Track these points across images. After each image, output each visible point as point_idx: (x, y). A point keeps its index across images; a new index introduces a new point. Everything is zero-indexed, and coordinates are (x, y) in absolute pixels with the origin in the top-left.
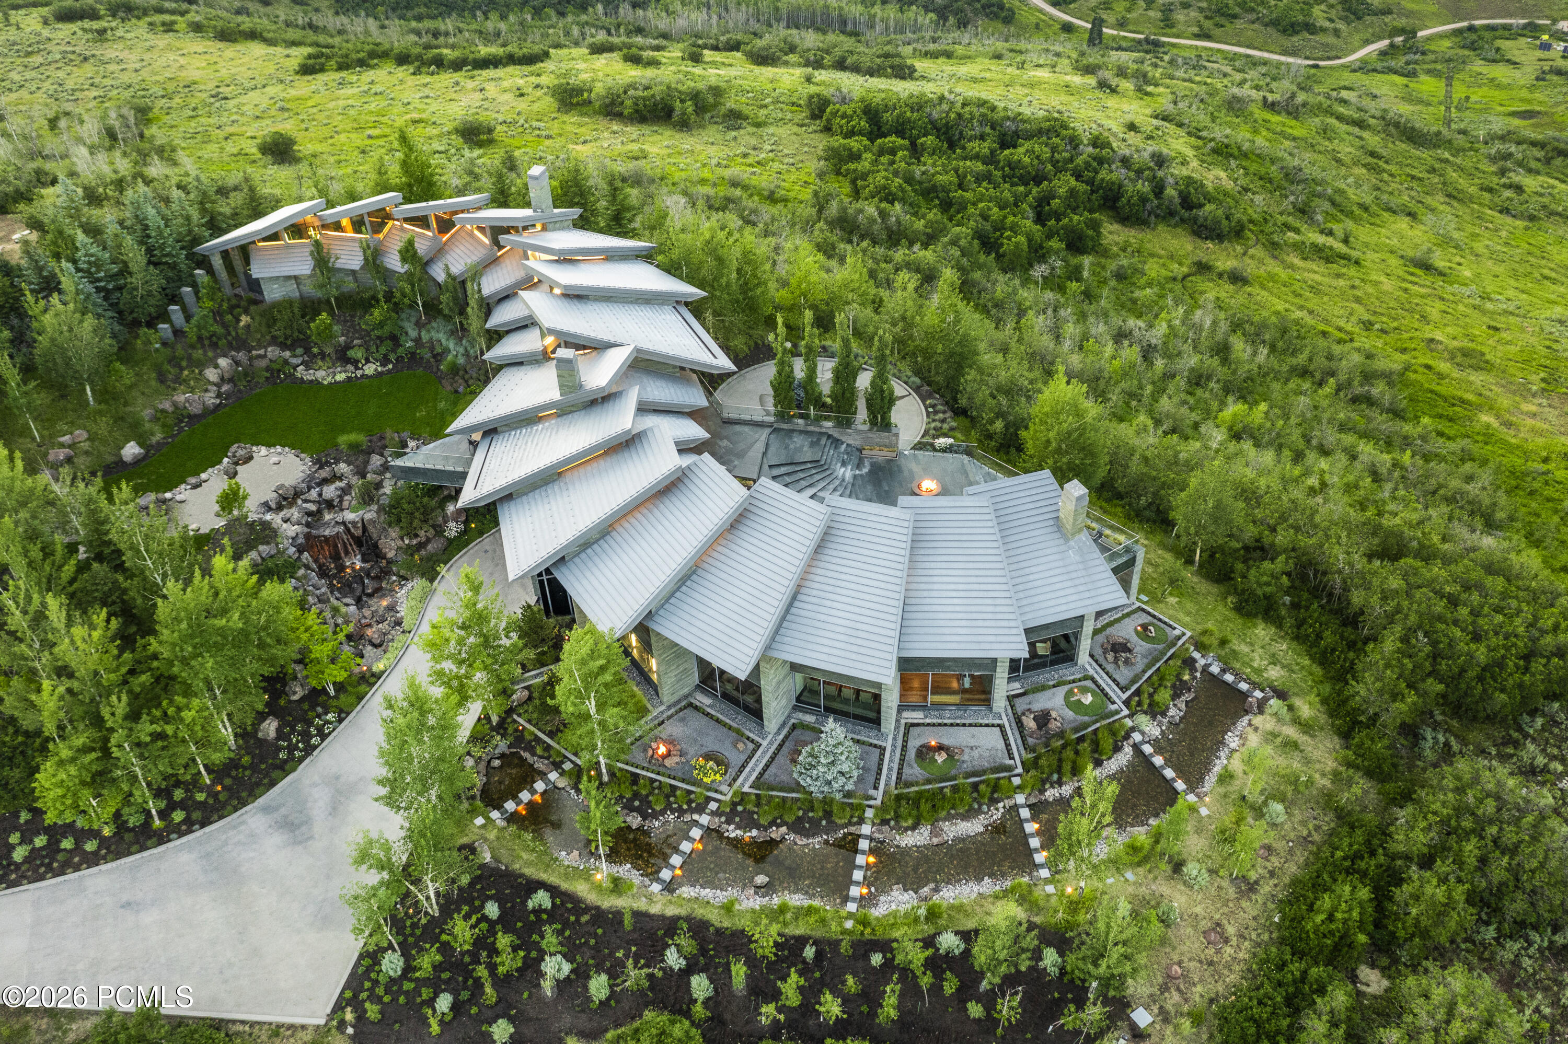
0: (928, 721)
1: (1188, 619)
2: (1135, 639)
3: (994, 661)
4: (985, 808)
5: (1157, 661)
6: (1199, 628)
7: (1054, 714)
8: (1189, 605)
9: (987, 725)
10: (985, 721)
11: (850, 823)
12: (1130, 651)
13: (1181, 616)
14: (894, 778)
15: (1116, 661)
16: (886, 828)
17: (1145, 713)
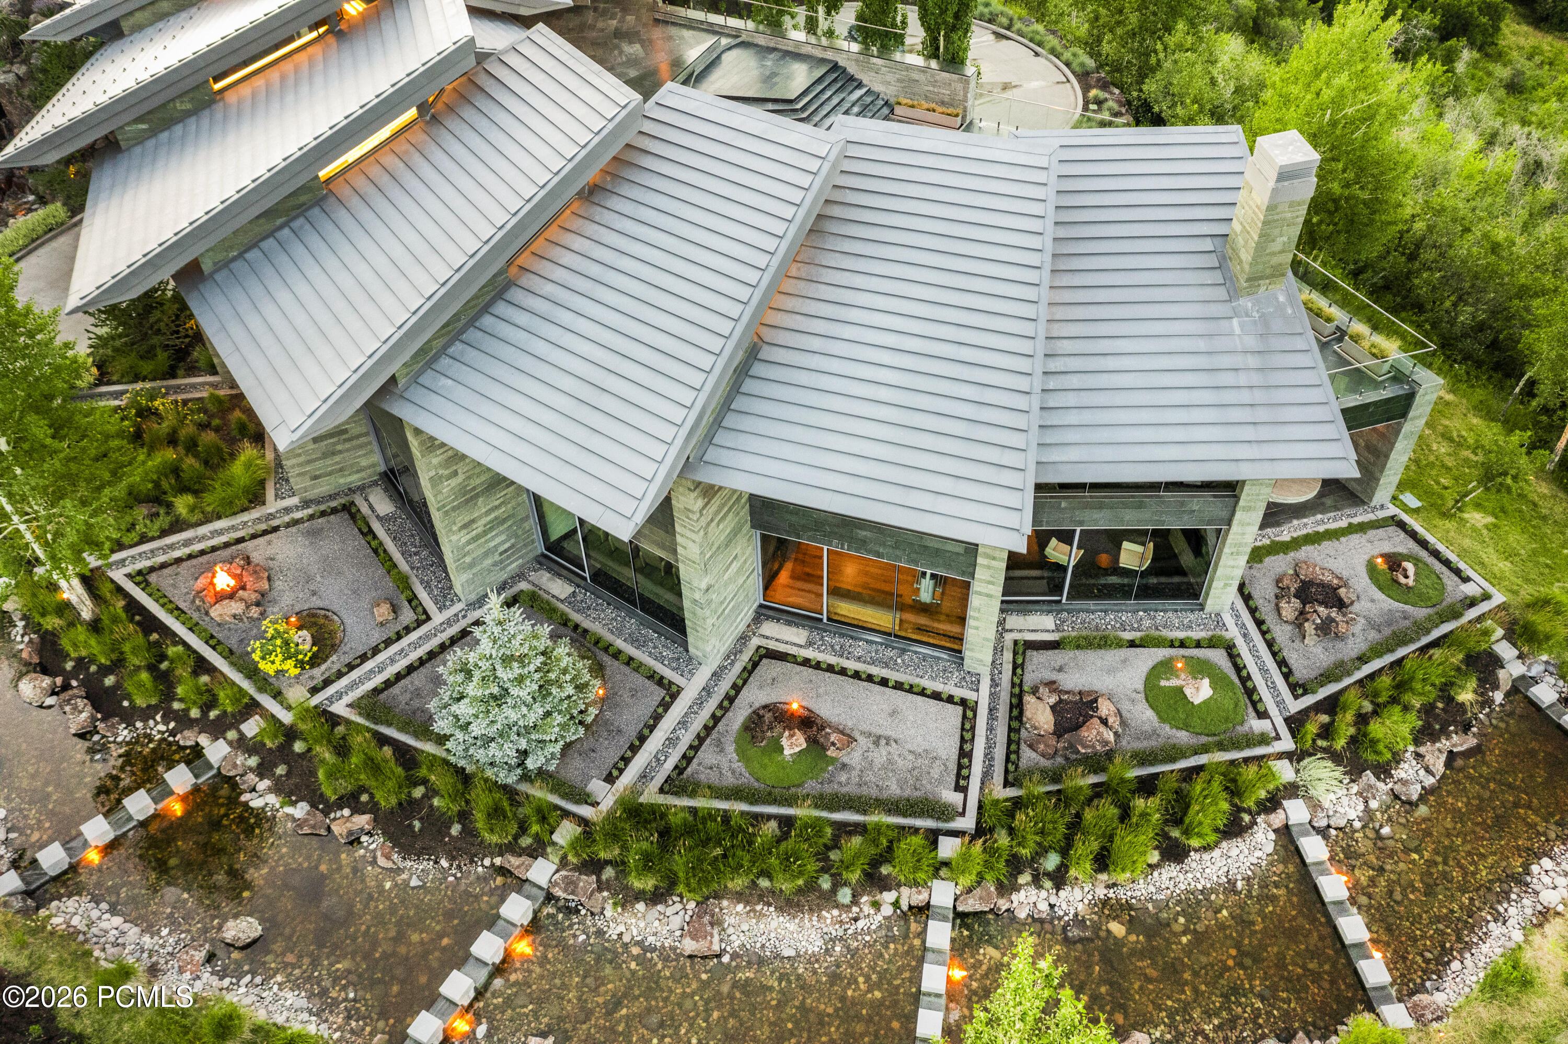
0: (809, 653)
1: (1504, 566)
2: (1361, 583)
3: (972, 549)
4: (845, 895)
5: (1404, 643)
6: (1528, 592)
7: (1105, 707)
8: (1515, 537)
9: (936, 696)
10: (938, 686)
11: (512, 848)
12: (1341, 605)
13: (1490, 556)
14: (669, 765)
15: (1299, 622)
16: (588, 881)
17: (1335, 757)
